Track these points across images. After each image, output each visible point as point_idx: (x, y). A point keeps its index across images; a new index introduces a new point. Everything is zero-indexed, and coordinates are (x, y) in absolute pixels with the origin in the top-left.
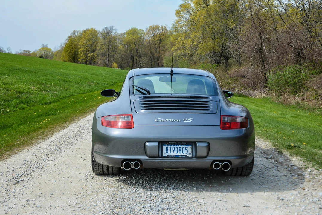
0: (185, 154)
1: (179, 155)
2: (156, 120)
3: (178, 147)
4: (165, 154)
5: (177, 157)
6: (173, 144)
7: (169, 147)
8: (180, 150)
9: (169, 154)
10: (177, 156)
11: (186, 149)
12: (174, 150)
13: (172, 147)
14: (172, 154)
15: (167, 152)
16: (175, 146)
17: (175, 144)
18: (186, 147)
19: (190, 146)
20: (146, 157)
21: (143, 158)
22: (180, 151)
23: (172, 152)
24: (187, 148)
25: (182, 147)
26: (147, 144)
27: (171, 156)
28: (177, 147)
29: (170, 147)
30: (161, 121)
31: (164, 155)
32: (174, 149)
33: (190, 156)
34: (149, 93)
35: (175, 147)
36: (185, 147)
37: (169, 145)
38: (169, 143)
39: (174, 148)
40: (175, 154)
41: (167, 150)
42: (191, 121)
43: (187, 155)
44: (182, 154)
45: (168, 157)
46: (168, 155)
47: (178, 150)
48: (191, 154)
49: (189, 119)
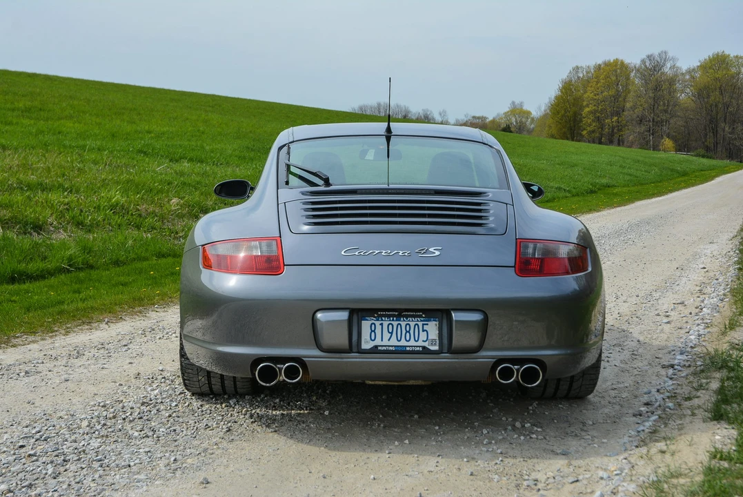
0: (420, 343)
1: (406, 346)
2: (343, 253)
3: (403, 324)
4: (367, 342)
5: (401, 351)
6: (389, 316)
7: (378, 323)
8: (407, 332)
9: (378, 342)
10: (399, 349)
11: (423, 331)
12: (392, 333)
13: (386, 324)
14: (385, 342)
15: (373, 338)
16: (393, 320)
17: (393, 316)
18: (423, 325)
19: (434, 322)
20: (317, 352)
21: (309, 353)
22: (408, 334)
23: (386, 335)
24: (425, 327)
25: (412, 324)
26: (319, 315)
27: (385, 348)
28: (399, 324)
29: (382, 324)
30: (357, 253)
31: (366, 345)
32: (390, 331)
33: (436, 348)
34: (327, 182)
35: (395, 323)
36: (420, 324)
37: (378, 320)
38: (377, 314)
39: (390, 326)
40: (394, 342)
41: (374, 331)
42: (437, 253)
43: (426, 344)
44: (412, 343)
45: (375, 350)
46: (376, 347)
47: (404, 332)
48: (438, 341)
49: (431, 250)
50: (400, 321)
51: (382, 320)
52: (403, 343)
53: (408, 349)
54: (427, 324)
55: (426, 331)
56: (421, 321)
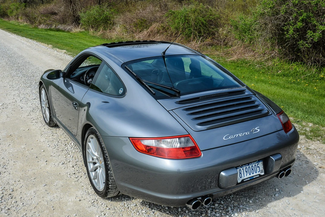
0: (258, 173)
2: (224, 139)
3: (251, 166)
4: (239, 179)
5: (252, 179)
6: (245, 164)
7: (241, 169)
9: (243, 178)
11: (258, 167)
12: (247, 172)
14: (246, 177)
15: (241, 177)
16: (247, 166)
17: (247, 164)
18: (257, 164)
19: (261, 162)
20: (219, 190)
21: (216, 191)
22: (253, 170)
23: (245, 175)
25: (254, 165)
26: (223, 173)
27: (246, 180)
28: (249, 167)
29: (243, 169)
30: (230, 138)
31: (239, 181)
33: (263, 174)
35: (247, 167)
36: (256, 164)
37: (241, 167)
38: (241, 165)
39: (246, 169)
40: (248, 176)
41: (241, 173)
42: (259, 130)
43: (259, 173)
44: (255, 174)
45: (243, 181)
47: (251, 170)
48: (263, 170)
49: (256, 129)
50: (249, 165)
51: (243, 167)
52: (252, 175)
53: (254, 177)
54: (259, 164)
55: (259, 167)
56: (257, 163)
